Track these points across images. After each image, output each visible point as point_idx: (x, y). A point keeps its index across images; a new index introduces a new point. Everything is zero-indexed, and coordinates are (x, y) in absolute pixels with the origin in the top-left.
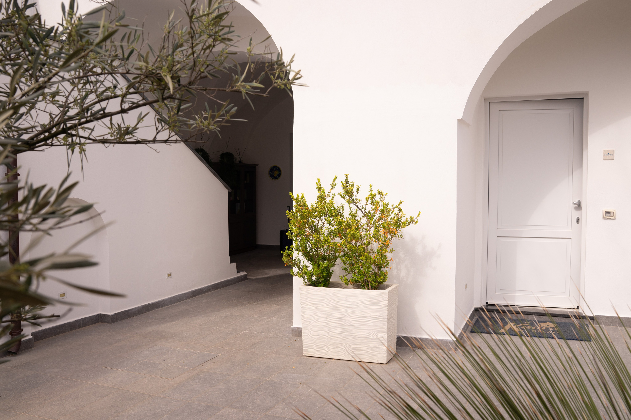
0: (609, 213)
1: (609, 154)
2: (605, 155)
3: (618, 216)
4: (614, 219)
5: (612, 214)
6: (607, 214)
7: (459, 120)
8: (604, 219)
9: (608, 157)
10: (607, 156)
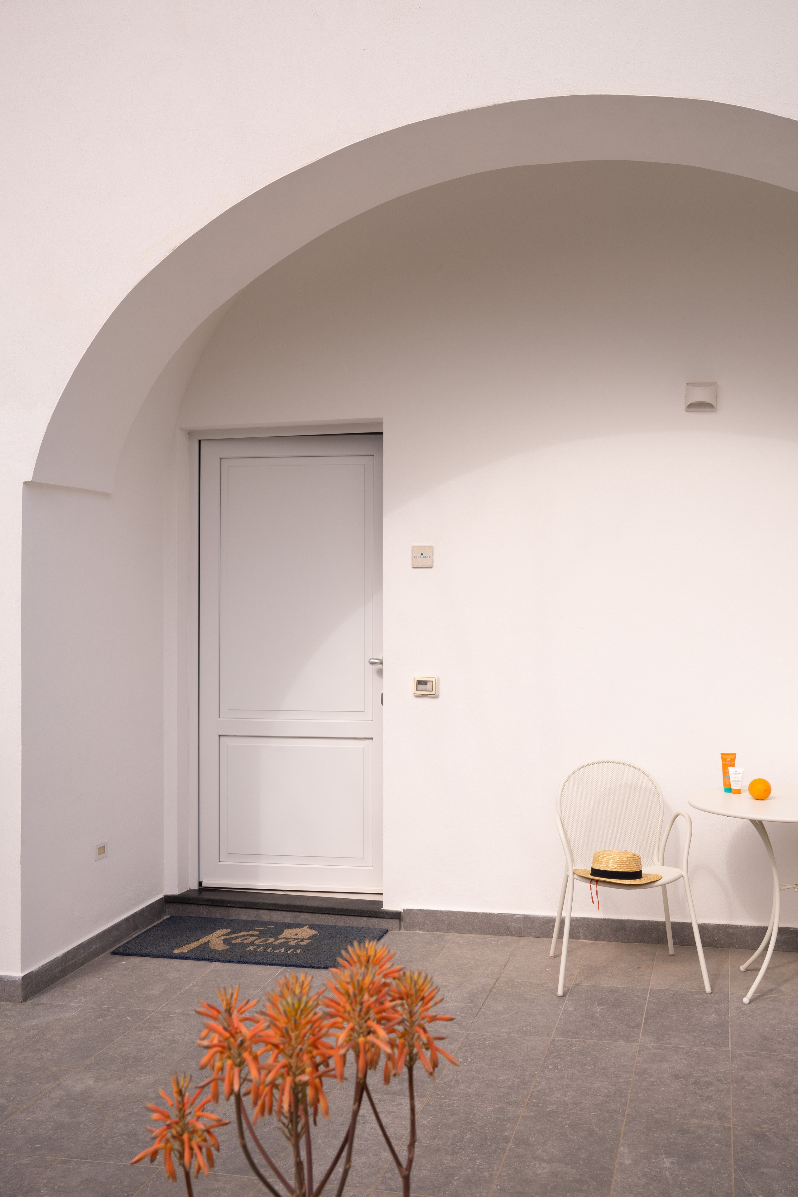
0: (425, 683)
1: (422, 554)
2: (415, 557)
3: (443, 691)
4: (435, 697)
5: (429, 684)
6: (421, 687)
7: (25, 483)
8: (417, 696)
9: (421, 562)
10: (419, 559)
